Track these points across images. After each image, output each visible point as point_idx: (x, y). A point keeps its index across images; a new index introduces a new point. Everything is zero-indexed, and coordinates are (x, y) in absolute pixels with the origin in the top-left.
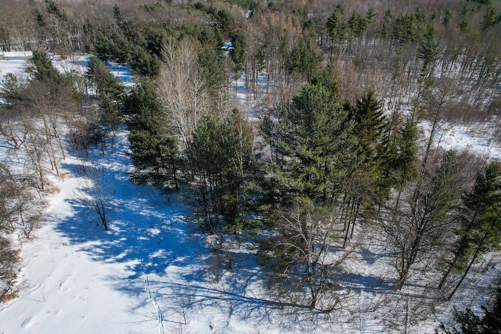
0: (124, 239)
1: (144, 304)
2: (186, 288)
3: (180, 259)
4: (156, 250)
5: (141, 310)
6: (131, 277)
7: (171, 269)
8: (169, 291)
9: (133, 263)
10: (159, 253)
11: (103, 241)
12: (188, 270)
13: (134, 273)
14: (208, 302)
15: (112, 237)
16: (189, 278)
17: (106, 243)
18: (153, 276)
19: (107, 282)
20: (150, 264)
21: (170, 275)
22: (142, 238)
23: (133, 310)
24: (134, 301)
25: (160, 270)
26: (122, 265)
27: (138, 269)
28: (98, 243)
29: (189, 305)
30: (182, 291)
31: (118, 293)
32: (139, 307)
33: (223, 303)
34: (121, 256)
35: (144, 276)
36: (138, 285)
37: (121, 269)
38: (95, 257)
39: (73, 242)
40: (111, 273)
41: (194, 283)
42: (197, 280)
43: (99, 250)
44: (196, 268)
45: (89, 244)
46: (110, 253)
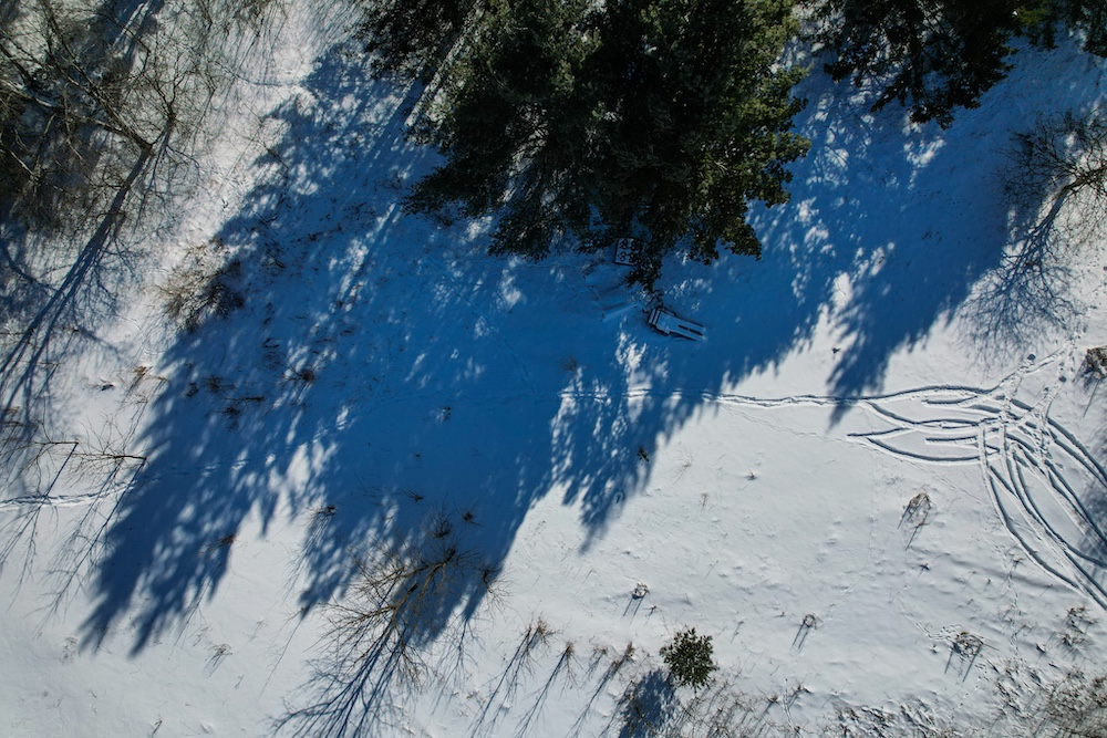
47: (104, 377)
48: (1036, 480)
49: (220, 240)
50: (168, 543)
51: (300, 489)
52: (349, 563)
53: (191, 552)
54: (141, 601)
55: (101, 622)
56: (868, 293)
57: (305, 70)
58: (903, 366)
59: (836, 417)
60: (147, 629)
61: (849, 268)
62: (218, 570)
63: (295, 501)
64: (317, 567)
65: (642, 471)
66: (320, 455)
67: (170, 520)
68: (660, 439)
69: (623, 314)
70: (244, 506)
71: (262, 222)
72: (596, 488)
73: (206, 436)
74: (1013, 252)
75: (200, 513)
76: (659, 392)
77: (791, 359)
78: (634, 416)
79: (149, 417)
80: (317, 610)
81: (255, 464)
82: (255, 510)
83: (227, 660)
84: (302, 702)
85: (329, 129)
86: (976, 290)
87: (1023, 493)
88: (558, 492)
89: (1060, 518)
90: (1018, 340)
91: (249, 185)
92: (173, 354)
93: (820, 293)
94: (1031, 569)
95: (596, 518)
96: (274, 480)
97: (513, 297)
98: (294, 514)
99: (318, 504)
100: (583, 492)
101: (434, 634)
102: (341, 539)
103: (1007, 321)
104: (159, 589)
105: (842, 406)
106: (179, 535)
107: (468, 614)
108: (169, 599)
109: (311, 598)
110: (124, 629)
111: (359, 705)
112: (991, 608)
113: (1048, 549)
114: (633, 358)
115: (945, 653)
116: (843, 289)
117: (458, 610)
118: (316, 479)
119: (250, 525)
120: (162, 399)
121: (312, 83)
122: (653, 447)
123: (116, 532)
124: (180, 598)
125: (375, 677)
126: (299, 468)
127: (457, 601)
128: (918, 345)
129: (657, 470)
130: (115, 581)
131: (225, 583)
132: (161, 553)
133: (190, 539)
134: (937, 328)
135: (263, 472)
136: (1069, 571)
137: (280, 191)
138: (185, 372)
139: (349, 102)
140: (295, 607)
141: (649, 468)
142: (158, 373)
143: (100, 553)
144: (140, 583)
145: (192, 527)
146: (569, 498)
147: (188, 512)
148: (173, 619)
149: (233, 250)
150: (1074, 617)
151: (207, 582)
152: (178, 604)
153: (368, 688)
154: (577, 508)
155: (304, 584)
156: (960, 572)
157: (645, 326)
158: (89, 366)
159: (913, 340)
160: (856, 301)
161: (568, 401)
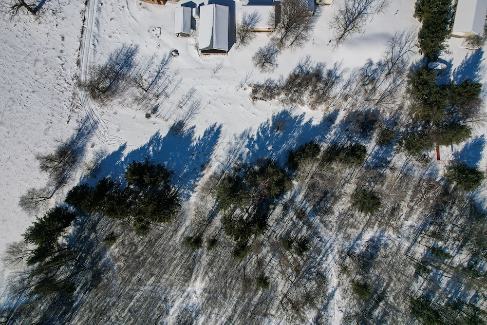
0: (270, 135)
1: (236, 138)
2: (237, 153)
3: (251, 154)
4: (258, 146)
5: (234, 137)
6: (248, 136)
7: (247, 150)
8: (238, 147)
9: (255, 138)
10: (256, 147)
11: (271, 127)
12: (245, 156)
13: (250, 137)
14: (228, 158)
15: (272, 131)
16: (241, 155)
17: (270, 129)
18: (246, 143)
19: (249, 128)
20: (252, 143)
21: (244, 149)
22: (268, 142)
23: (235, 135)
24: (238, 136)
25: (248, 146)
26: (255, 134)
27: (252, 139)
28: (271, 125)
29: (230, 152)
30: (236, 151)
31: (243, 131)
32: (235, 137)
33: (226, 163)
34: (260, 134)
35: (247, 140)
36: (244, 138)
37: (254, 134)
38: (263, 125)
39: (273, 117)
40: (253, 130)
41: (238, 156)
42: (239, 157)
43: (266, 126)
44: (244, 159)
45: (271, 122)
46: (264, 130)
47: (220, 158)
48: (103, 133)
49: (203, 175)
50: (212, 136)
51: (195, 141)
52: (189, 131)
53: (209, 134)
54: (215, 129)
55: (220, 127)
56: (120, 158)
57: (191, 198)
58: (117, 148)
59: (126, 143)
60: (215, 125)
61: (122, 162)
62: (206, 132)
63: (196, 139)
64: (193, 131)
65: (151, 139)
66: (192, 144)
67: (212, 138)
68: (148, 142)
69: (152, 159)
70: (202, 139)
71: (198, 176)
72: (157, 137)
73: (206, 149)
74: (100, 162)
75: (208, 139)
76: (148, 148)
77: (131, 151)
78: (152, 145)
79: (214, 152)
80: (194, 125)
81: (200, 144)
83: (205, 121)
84: (196, 115)
85: (188, 189)
86: (105, 157)
87: (105, 131)
88: (162, 137)
89: (101, 127)
90: (101, 150)
91: (200, 182)
92: (210, 160)
93: (126, 159)
94: (106, 122)
95: (158, 134)
97: (165, 162)
99: (192, 139)
100: (159, 137)
101: (179, 121)
102: (190, 134)
103: (102, 153)
104: (213, 130)
105: (125, 144)
106: (210, 137)
107: (175, 123)
109: (194, 127)
110: (218, 126)
111: (190, 114)
112: (111, 117)
113: (103, 124)
114: (151, 153)
115: (118, 113)
116: (123, 159)
118: (193, 142)
119: (202, 137)
120: (212, 154)
121: (190, 196)
122: (150, 141)
123: (218, 138)
124: (211, 129)
125: (187, 117)
126: (195, 143)
127: (176, 125)
130: (218, 132)
131: (205, 130)
132: (213, 134)
134: (111, 153)
135: (199, 143)
136: (101, 121)
137: (195, 181)
138: (209, 157)
139: (185, 192)
140: (196, 126)
142: (213, 157)
143: (221, 135)
144: (215, 131)
146: (161, 136)
148: (212, 126)
149: (202, 173)
150: (102, 115)
151: (207, 130)
153: (188, 115)
154: (160, 135)
155: (195, 130)
156: (114, 122)
157: (149, 157)
158: (222, 159)
159: (115, 151)
160: (121, 157)
161: (160, 149)
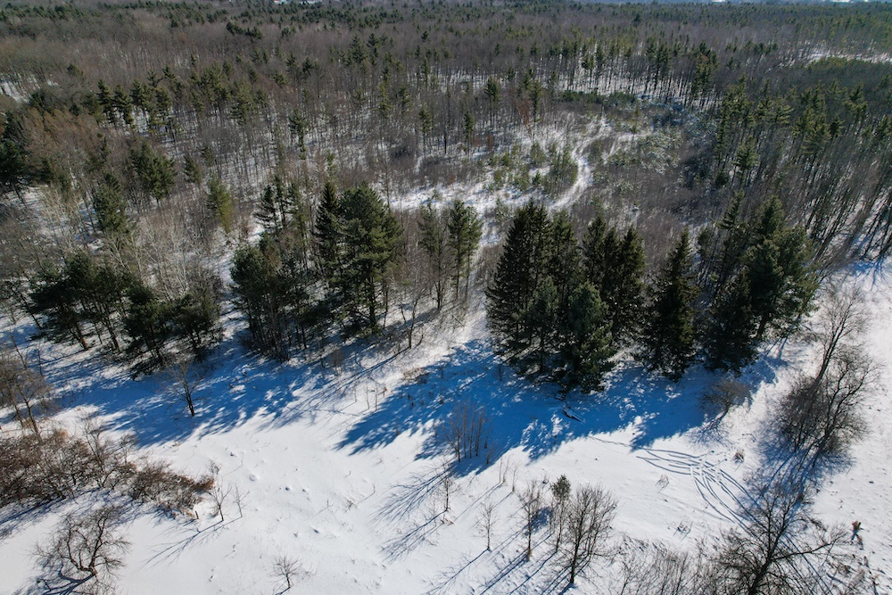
50: (375, 431)
51: (427, 429)
52: (437, 451)
53: (382, 435)
54: (359, 442)
55: (343, 444)
58: (659, 443)
60: (357, 450)
62: (389, 441)
63: (424, 431)
64: (426, 449)
65: (554, 449)
66: (438, 422)
67: (379, 426)
68: (563, 442)
70: (406, 428)
72: (535, 451)
73: (400, 409)
75: (389, 427)
80: (420, 461)
81: (415, 420)
82: (409, 430)
83: (381, 465)
84: (404, 483)
90: (708, 446)
95: (533, 458)
96: (419, 425)
98: (423, 434)
99: (433, 434)
100: (531, 450)
101: (463, 476)
102: (437, 444)
103: (703, 440)
104: (366, 441)
106: (380, 430)
108: (369, 444)
109: (419, 457)
110: (350, 448)
111: (425, 489)
117: (474, 472)
118: (434, 428)
119: (406, 434)
122: (560, 444)
123: (359, 424)
124: (373, 445)
125: (434, 483)
126: (429, 424)
127: (474, 469)
128: (667, 440)
129: (559, 450)
130: (352, 436)
131: (390, 445)
132: (371, 433)
133: (384, 432)
134: (676, 436)
135: (416, 422)
140: (413, 457)
141: (557, 448)
143: (350, 428)
144: (361, 438)
145: (385, 429)
146: (525, 450)
147: (386, 425)
148: (368, 450)
151: (384, 444)
152: (371, 446)
153: (431, 485)
154: (528, 453)
155: (419, 451)
159: (665, 438)
